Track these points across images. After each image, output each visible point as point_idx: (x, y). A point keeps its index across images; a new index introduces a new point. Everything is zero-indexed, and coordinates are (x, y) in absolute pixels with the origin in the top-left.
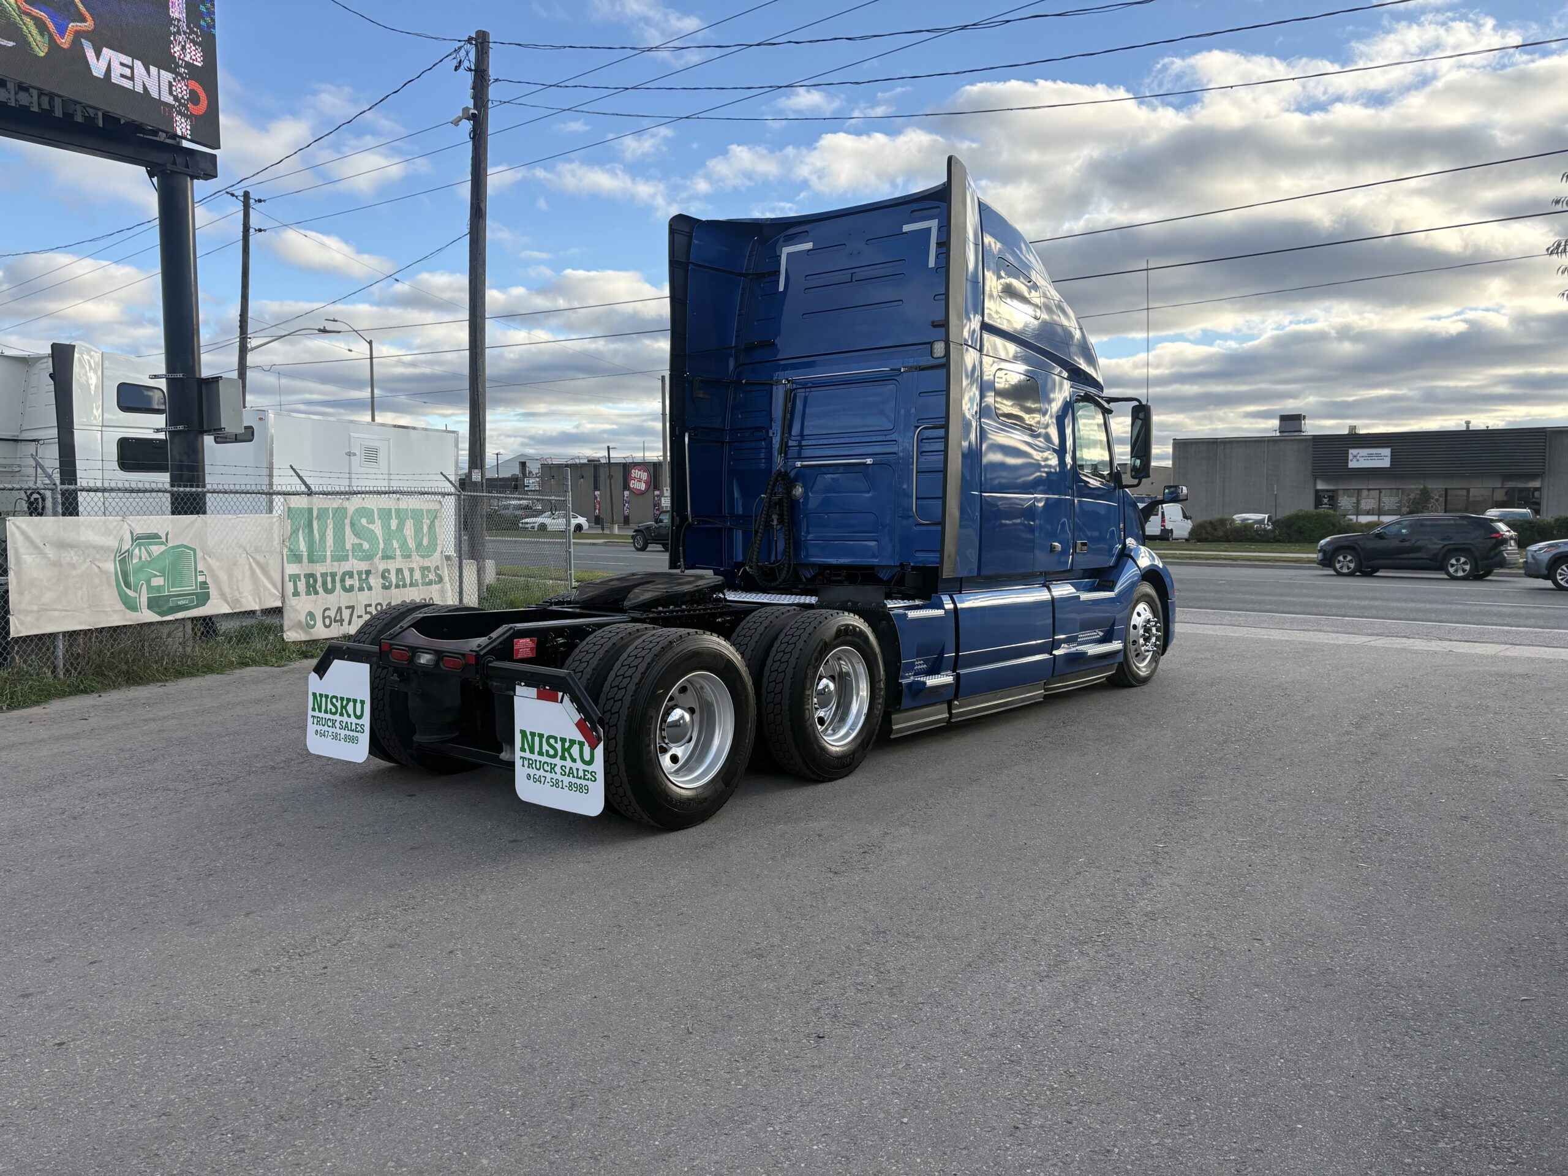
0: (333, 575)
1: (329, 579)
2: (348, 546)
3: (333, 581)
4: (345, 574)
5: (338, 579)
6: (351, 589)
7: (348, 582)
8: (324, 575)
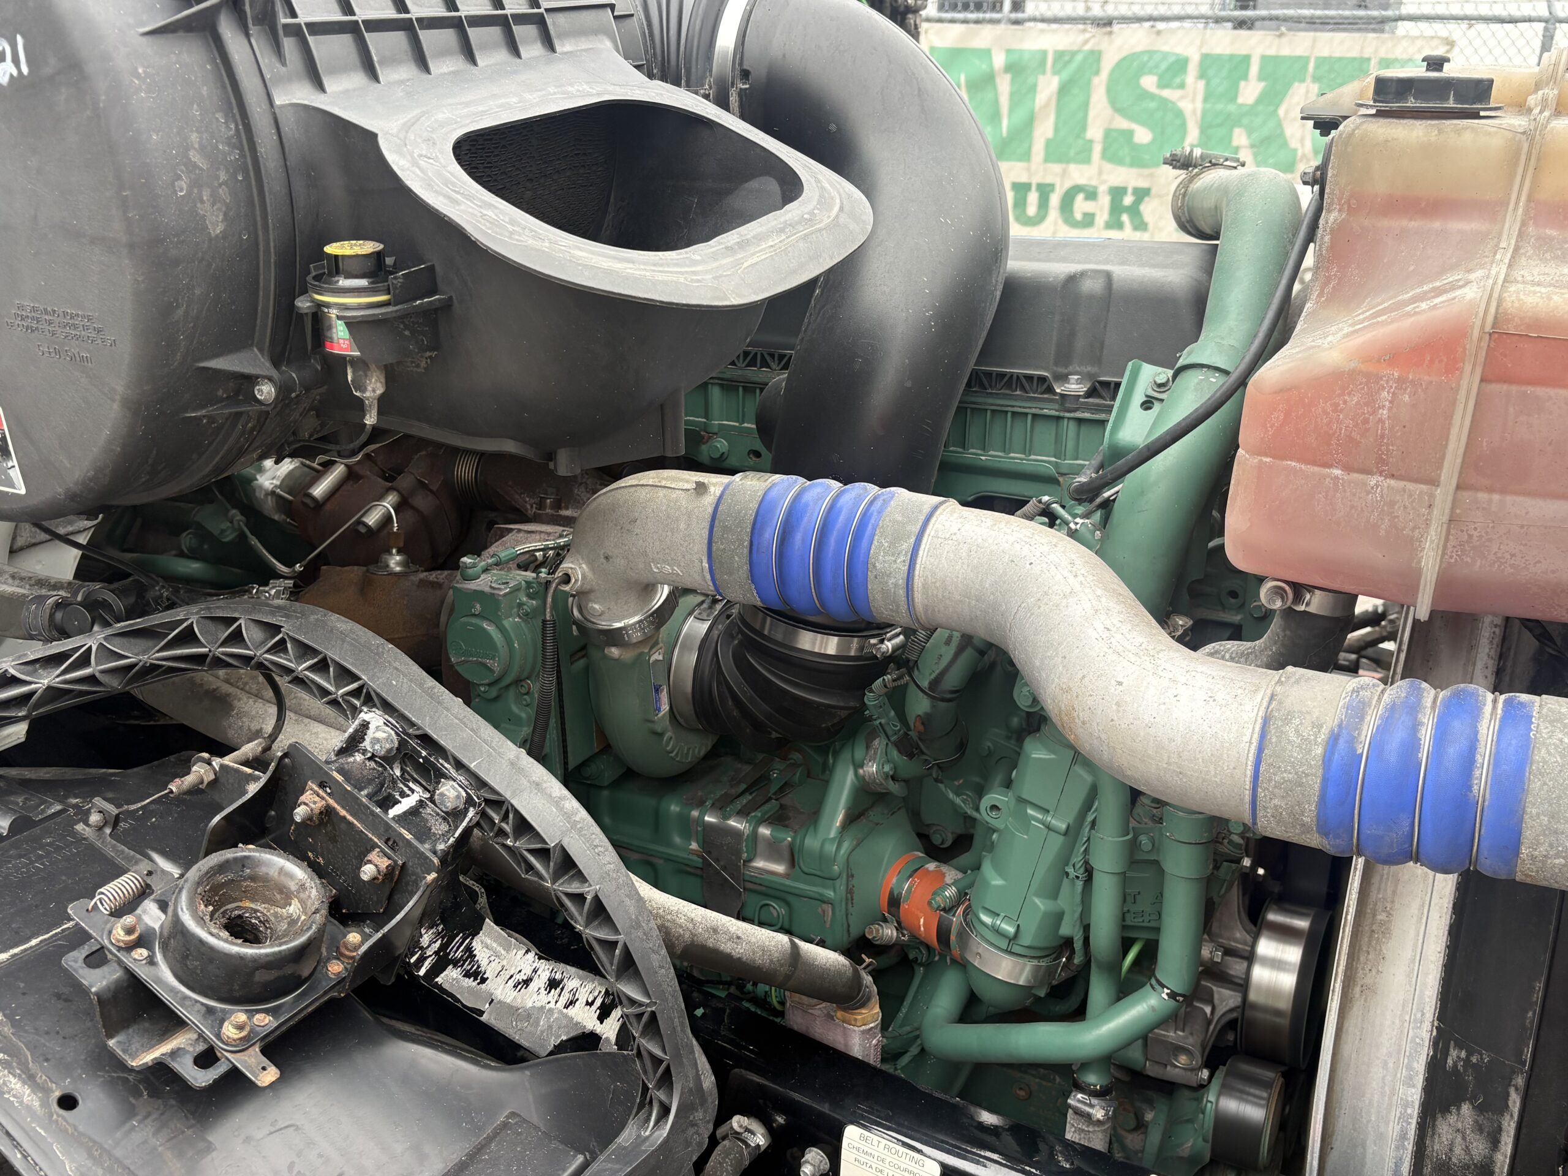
0: (1045, 190)
1: (1033, 197)
2: (1095, 132)
3: (1043, 203)
4: (1076, 190)
5: (1055, 200)
6: (1088, 220)
7: (1081, 205)
8: (1021, 189)
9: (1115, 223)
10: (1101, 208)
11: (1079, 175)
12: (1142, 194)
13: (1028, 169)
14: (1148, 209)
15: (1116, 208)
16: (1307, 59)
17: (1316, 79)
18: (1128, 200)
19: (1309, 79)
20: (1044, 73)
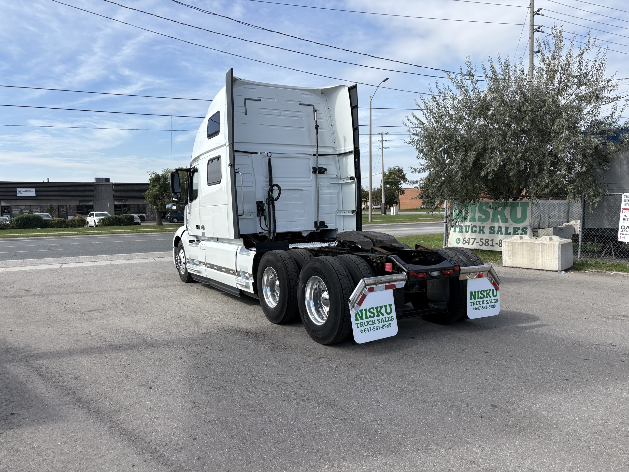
9: (479, 232)
10: (477, 230)
11: (474, 224)
12: (484, 227)
14: (484, 230)
15: (480, 230)
18: (481, 228)
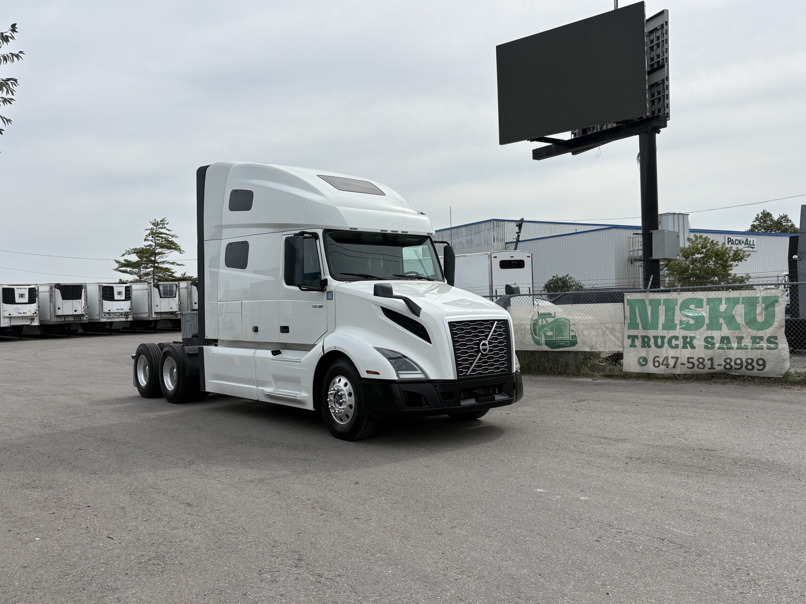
13: (658, 332)
16: (739, 298)
17: (743, 303)
19: (741, 303)
20: (661, 305)
